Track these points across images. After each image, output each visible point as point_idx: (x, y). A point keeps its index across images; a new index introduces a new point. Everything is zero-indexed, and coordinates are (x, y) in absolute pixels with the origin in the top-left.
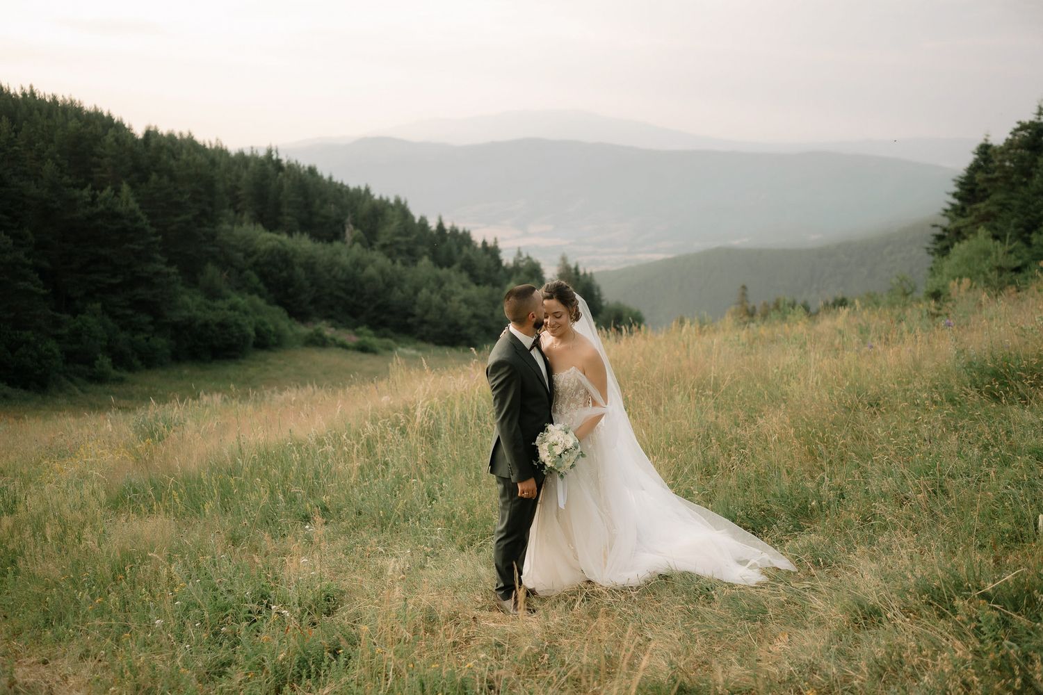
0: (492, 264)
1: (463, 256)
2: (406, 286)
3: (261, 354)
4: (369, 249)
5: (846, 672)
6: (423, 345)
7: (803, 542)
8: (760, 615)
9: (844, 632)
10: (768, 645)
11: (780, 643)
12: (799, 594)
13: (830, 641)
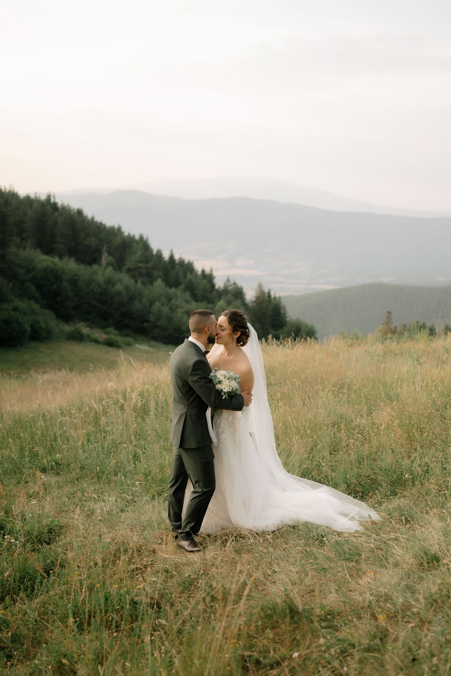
0: (208, 287)
1: (187, 280)
2: (144, 300)
3: (34, 344)
4: (118, 271)
5: (409, 602)
6: (154, 343)
7: (395, 505)
8: (357, 557)
9: (412, 572)
10: (359, 579)
11: (367, 579)
12: (385, 543)
13: (402, 579)
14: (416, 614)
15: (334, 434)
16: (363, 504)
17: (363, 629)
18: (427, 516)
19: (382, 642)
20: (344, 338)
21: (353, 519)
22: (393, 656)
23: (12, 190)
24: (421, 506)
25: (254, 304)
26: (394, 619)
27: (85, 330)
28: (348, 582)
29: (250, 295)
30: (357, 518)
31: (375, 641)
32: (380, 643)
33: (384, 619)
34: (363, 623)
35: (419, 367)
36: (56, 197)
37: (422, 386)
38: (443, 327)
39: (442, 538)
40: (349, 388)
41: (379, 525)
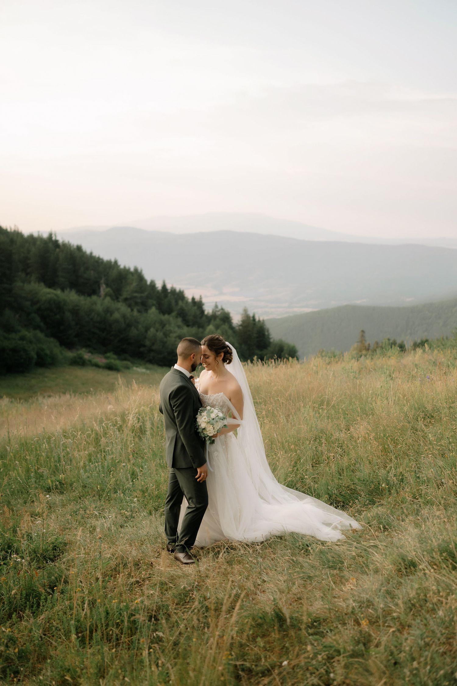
0: (198, 312)
1: (179, 307)
2: (140, 326)
3: (40, 370)
4: (116, 301)
5: (390, 607)
6: (150, 366)
7: (373, 513)
8: (340, 564)
9: (391, 578)
10: (342, 586)
11: (350, 585)
12: (365, 550)
13: (382, 584)
14: (396, 619)
15: (316, 448)
16: (345, 514)
17: (347, 635)
18: (403, 523)
19: (365, 647)
20: (322, 357)
21: (335, 528)
22: (376, 660)
23: (16, 229)
24: (398, 513)
25: (241, 327)
26: (376, 624)
27: (87, 356)
28: (333, 589)
29: (237, 319)
30: (339, 527)
31: (359, 646)
32: (363, 648)
33: (366, 625)
34: (347, 629)
35: (391, 382)
36: (57, 235)
37: (395, 400)
38: (412, 344)
39: (418, 545)
40: (328, 404)
41: (359, 533)
